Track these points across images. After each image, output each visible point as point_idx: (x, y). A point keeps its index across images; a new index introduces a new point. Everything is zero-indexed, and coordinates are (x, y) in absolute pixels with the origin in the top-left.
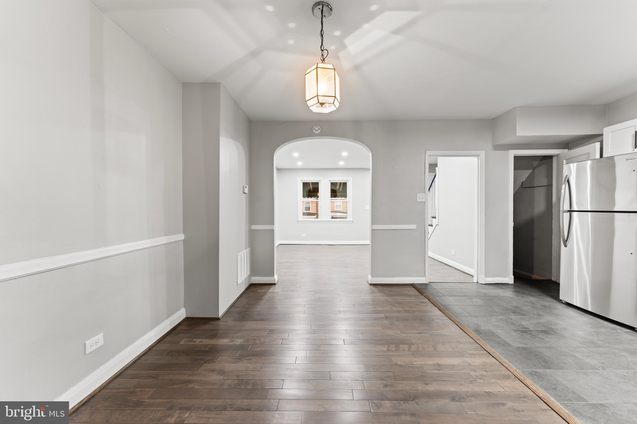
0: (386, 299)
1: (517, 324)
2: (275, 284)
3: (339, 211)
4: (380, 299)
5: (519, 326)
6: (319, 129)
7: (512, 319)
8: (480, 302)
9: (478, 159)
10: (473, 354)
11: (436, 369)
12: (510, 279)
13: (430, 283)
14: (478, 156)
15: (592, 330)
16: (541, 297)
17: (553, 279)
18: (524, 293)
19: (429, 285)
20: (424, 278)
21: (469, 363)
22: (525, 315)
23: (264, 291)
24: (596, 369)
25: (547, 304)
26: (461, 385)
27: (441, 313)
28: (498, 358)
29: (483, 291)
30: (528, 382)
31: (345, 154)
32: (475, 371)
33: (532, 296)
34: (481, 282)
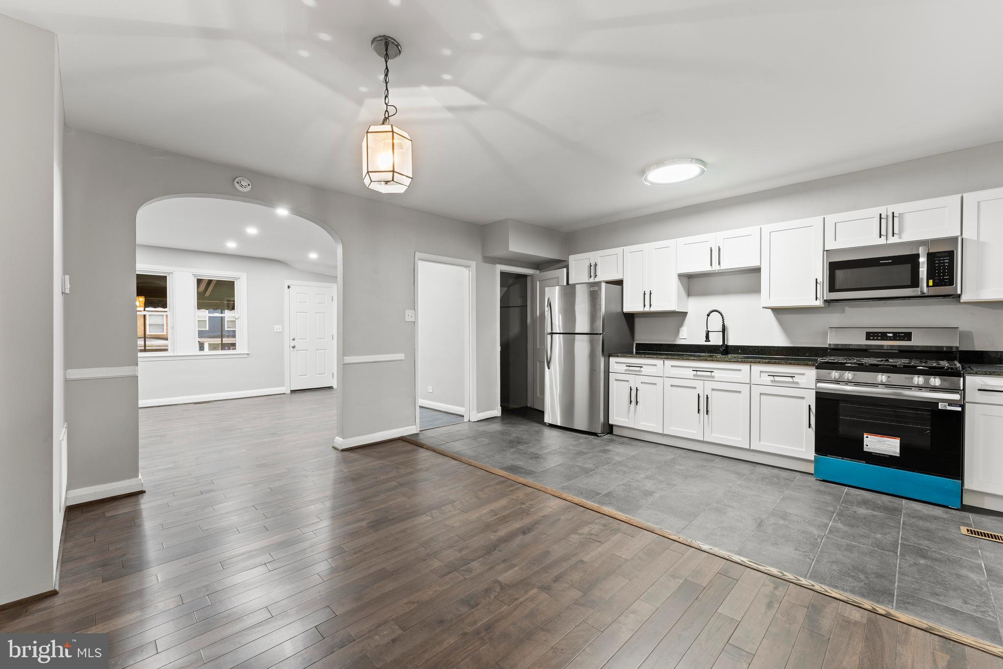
0: (382, 463)
1: (528, 453)
2: (142, 492)
3: (159, 335)
4: (373, 466)
5: (530, 454)
6: (249, 185)
7: (521, 450)
8: (486, 441)
9: (469, 271)
10: (513, 490)
11: (493, 516)
12: (497, 412)
13: (422, 432)
14: (469, 267)
15: (576, 443)
16: (529, 424)
17: (529, 405)
18: (515, 424)
19: (420, 435)
20: (415, 426)
21: (516, 499)
22: (528, 443)
23: (126, 511)
24: (594, 470)
25: (537, 429)
26: (522, 519)
27: (457, 462)
28: (533, 486)
29: (481, 429)
30: (565, 495)
31: (252, 231)
32: (524, 504)
33: (523, 424)
34: (472, 420)
